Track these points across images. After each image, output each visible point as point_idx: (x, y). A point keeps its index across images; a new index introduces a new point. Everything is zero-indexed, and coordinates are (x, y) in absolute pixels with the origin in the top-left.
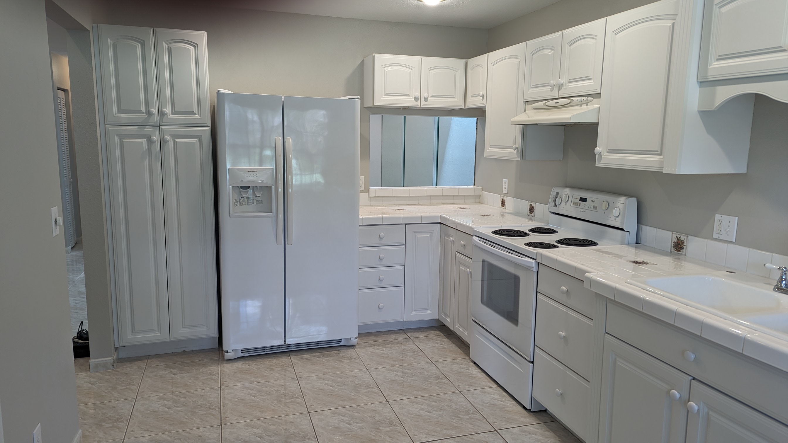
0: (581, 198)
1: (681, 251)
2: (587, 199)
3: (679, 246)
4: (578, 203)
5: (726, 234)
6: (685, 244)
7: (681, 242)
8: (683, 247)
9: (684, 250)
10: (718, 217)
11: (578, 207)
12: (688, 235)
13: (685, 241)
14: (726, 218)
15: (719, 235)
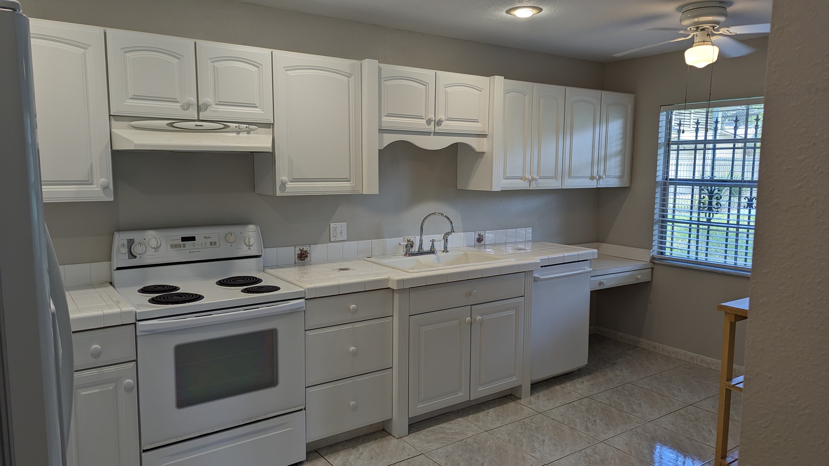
0: (182, 238)
1: (305, 259)
2: (195, 237)
3: (303, 256)
4: (181, 244)
5: (340, 236)
6: (309, 253)
7: (305, 252)
8: (307, 255)
9: (308, 258)
10: (332, 225)
11: (182, 248)
12: (310, 245)
13: (308, 251)
14: (338, 225)
15: (336, 238)
